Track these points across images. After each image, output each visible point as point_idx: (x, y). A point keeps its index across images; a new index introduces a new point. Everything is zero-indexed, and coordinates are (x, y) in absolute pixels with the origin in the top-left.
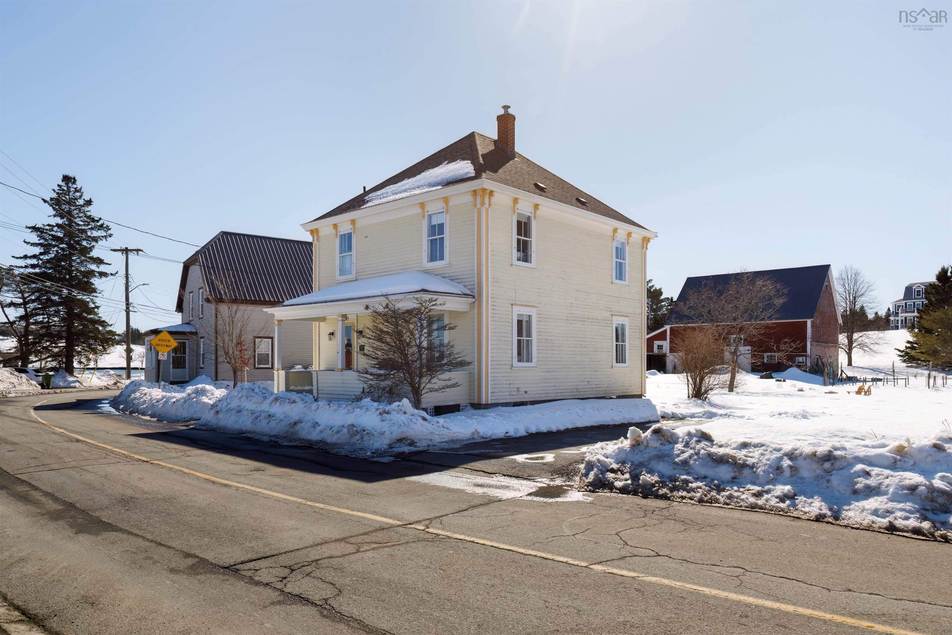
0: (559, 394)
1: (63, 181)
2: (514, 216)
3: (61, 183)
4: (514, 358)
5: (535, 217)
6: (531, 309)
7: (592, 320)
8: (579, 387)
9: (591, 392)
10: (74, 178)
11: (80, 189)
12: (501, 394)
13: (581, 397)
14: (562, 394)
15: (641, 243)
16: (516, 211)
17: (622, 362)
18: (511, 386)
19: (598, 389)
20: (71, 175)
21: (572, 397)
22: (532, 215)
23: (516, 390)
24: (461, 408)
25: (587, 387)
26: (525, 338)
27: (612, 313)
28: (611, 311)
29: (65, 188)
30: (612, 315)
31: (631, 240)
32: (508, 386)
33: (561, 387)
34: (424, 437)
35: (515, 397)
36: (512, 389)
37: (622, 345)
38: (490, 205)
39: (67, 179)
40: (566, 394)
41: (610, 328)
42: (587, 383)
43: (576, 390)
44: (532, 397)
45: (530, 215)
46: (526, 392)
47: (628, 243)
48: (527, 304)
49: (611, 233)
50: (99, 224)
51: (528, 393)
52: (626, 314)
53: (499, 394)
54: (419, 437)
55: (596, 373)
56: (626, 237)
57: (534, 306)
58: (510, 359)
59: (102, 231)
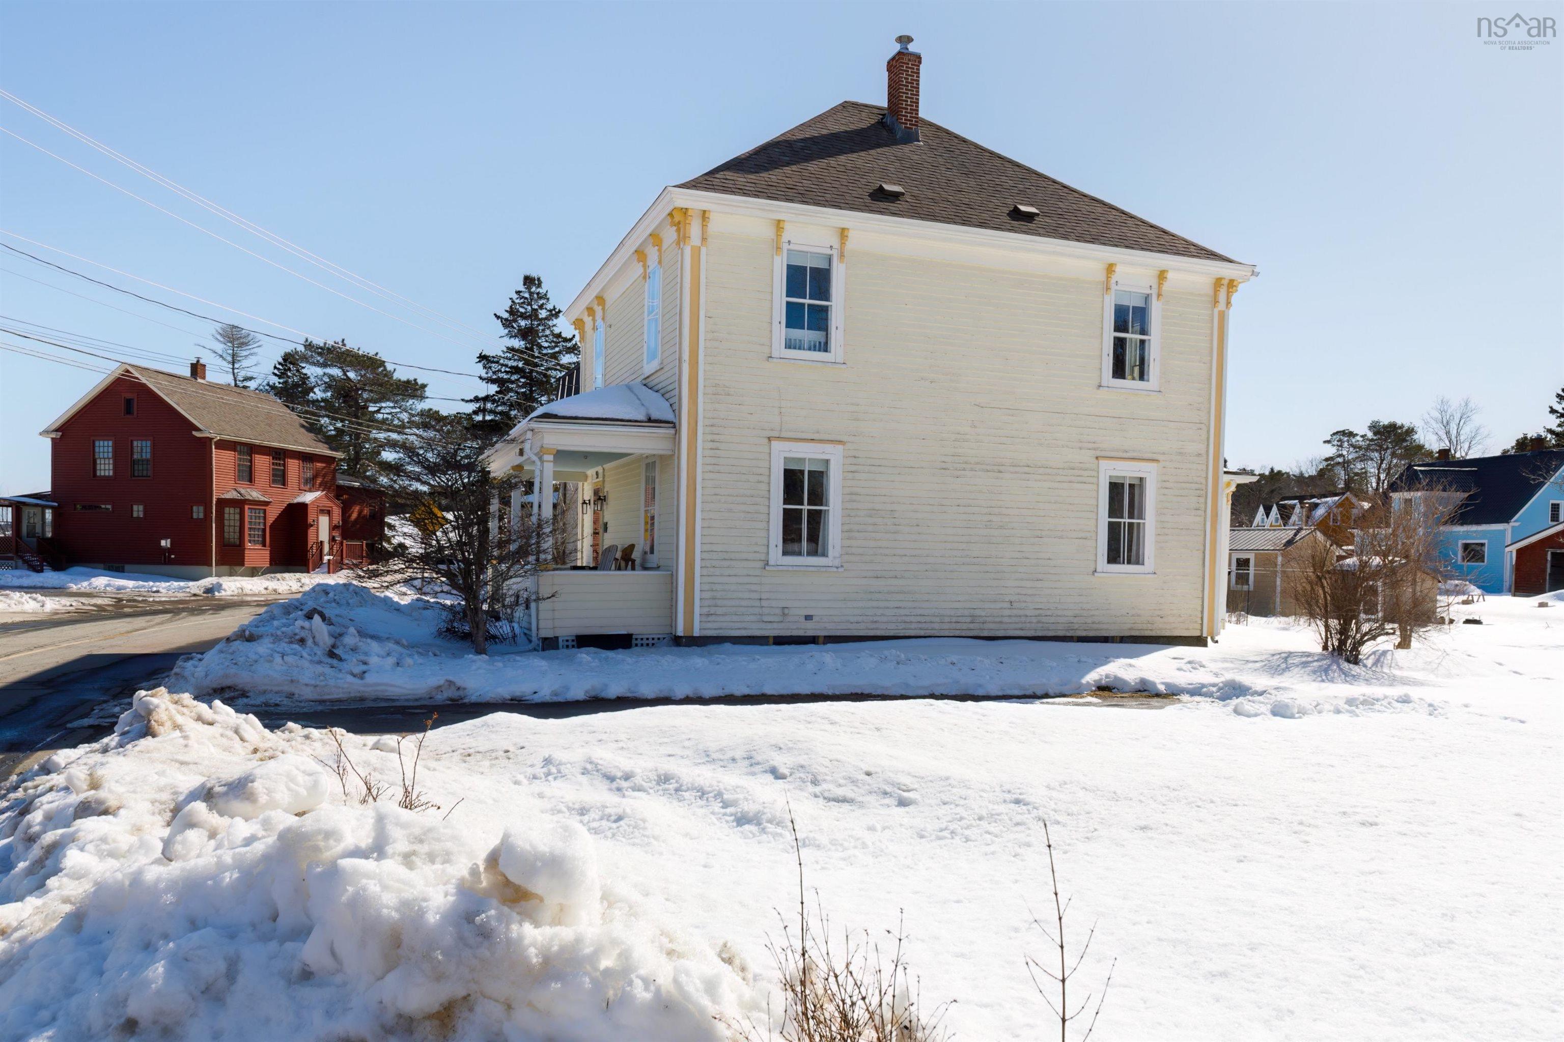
0: (913, 626)
1: (525, 284)
2: (777, 259)
3: (521, 288)
4: (772, 546)
5: (842, 255)
6: (829, 447)
7: (1027, 469)
8: (978, 612)
9: (1020, 626)
10: (539, 279)
11: (546, 295)
12: (735, 618)
13: (985, 634)
14: (923, 626)
15: (1211, 292)
16: (785, 247)
17: (1129, 562)
18: (764, 603)
19: (1044, 619)
20: (534, 274)
21: (957, 633)
22: (835, 253)
23: (778, 611)
24: (634, 642)
25: (1007, 612)
26: (806, 507)
27: (1099, 453)
28: (1095, 449)
29: (527, 295)
30: (1097, 458)
31: (1166, 287)
32: (757, 603)
33: (919, 612)
34: (276, 689)
35: (775, 625)
36: (766, 611)
37: (1131, 525)
38: (704, 239)
39: (529, 281)
40: (936, 626)
41: (1094, 487)
42: (1007, 605)
43: (969, 620)
44: (825, 629)
45: (829, 252)
46: (808, 618)
47: (1159, 295)
48: (816, 437)
49: (1102, 277)
50: (569, 345)
51: (815, 619)
52: (1150, 456)
53: (727, 618)
54: (264, 688)
55: (1038, 584)
56: (1154, 283)
57: (840, 442)
58: (764, 549)
59: (572, 355)
